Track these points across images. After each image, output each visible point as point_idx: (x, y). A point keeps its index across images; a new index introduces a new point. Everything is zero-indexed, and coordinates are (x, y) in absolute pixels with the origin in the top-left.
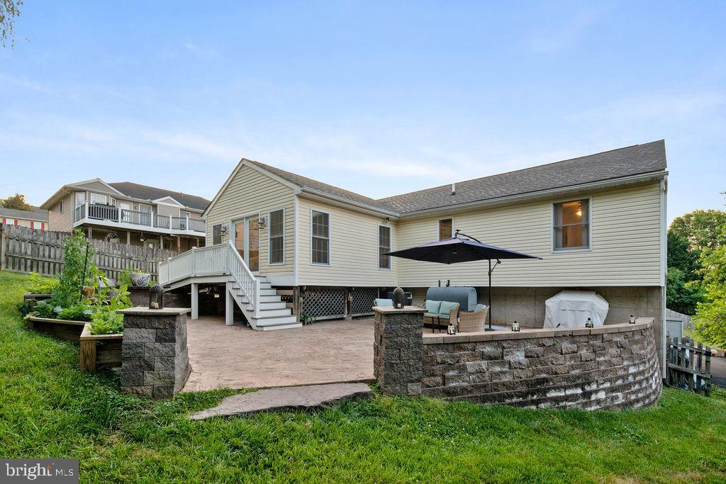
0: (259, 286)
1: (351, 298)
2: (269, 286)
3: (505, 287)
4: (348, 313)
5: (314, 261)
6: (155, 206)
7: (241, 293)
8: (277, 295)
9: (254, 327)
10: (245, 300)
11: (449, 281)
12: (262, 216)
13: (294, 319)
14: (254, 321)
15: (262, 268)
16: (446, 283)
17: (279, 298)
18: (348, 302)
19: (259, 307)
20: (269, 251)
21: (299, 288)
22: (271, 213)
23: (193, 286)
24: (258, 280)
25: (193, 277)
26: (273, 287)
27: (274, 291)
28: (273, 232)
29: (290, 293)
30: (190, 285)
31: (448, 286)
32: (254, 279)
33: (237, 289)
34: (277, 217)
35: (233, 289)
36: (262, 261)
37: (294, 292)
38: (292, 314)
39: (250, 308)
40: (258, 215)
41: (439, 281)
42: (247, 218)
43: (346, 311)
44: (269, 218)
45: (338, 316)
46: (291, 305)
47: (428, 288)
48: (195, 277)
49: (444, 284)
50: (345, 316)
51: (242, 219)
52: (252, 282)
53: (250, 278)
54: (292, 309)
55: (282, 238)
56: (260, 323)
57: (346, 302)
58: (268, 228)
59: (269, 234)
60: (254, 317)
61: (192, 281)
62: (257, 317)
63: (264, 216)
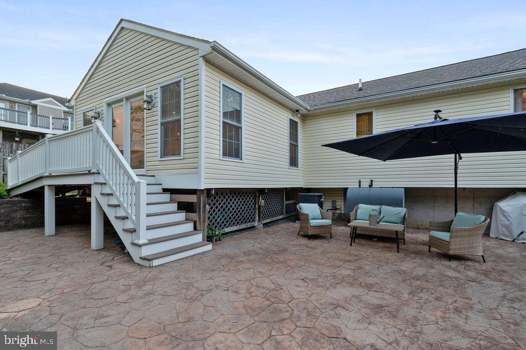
0: (144, 189)
1: (262, 202)
2: (159, 189)
3: (434, 188)
4: (259, 220)
5: (224, 154)
6: (35, 107)
7: (115, 202)
8: (172, 201)
9: (136, 259)
10: (121, 213)
11: (372, 181)
12: (149, 94)
13: (198, 238)
14: (136, 248)
15: (149, 164)
16: (368, 183)
17: (174, 207)
18: (259, 206)
19: (144, 222)
20: (159, 140)
21: (205, 192)
22: (161, 87)
23: (46, 190)
24: (143, 182)
25: (47, 177)
26: (165, 191)
27: (167, 197)
28: (164, 113)
29: (192, 199)
30: (43, 188)
31: (371, 186)
32: (136, 179)
33: (108, 195)
34: (171, 93)
35: (102, 194)
36: (149, 155)
37: (199, 199)
38: (195, 229)
39: (129, 225)
40: (142, 93)
41: (360, 182)
42: (128, 98)
43: (257, 218)
44: (159, 95)
45: (249, 225)
46: (194, 216)
47: (347, 188)
48: (50, 177)
49: (365, 184)
50: (256, 224)
51: (120, 100)
52: (133, 183)
53: (130, 177)
54: (195, 223)
55: (179, 121)
56: (146, 251)
57: (257, 206)
58: (158, 109)
59: (159, 117)
60: (136, 242)
61: (45, 182)
62: (141, 242)
63: (152, 93)
